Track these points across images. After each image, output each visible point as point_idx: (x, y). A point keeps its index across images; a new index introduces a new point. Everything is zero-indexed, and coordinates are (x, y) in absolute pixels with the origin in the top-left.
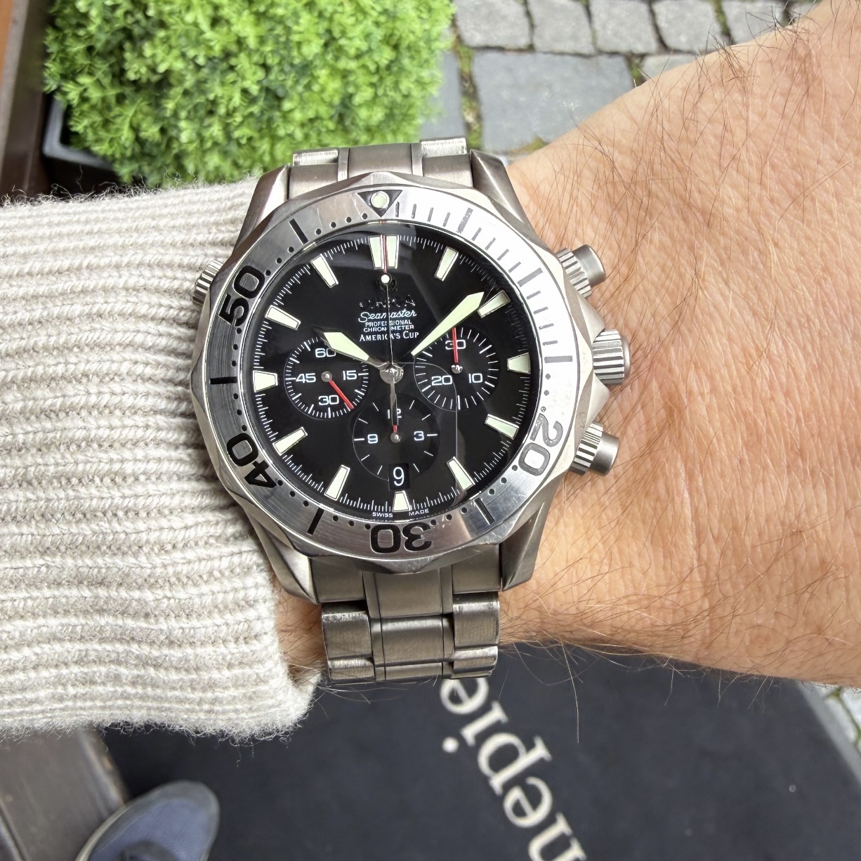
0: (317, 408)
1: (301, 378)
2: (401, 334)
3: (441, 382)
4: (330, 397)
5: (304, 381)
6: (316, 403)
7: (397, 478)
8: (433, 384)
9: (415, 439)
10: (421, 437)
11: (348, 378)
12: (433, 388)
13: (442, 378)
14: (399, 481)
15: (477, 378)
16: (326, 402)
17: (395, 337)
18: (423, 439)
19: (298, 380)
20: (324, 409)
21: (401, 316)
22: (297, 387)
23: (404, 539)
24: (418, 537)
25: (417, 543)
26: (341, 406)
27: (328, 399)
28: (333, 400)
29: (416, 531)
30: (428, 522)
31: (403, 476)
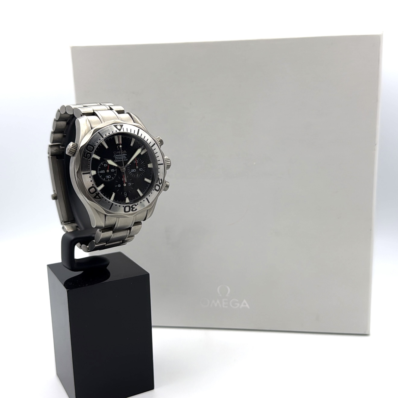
0: (106, 179)
2: (124, 160)
6: (105, 177)
8: (132, 171)
9: (129, 185)
11: (113, 171)
13: (134, 170)
14: (125, 196)
15: (141, 169)
18: (131, 185)
19: (101, 172)
20: (108, 179)
22: (101, 174)
23: (131, 209)
24: (134, 208)
25: (134, 209)
26: (111, 178)
27: (108, 177)
28: (109, 177)
29: (134, 206)
30: (137, 204)
31: (126, 194)
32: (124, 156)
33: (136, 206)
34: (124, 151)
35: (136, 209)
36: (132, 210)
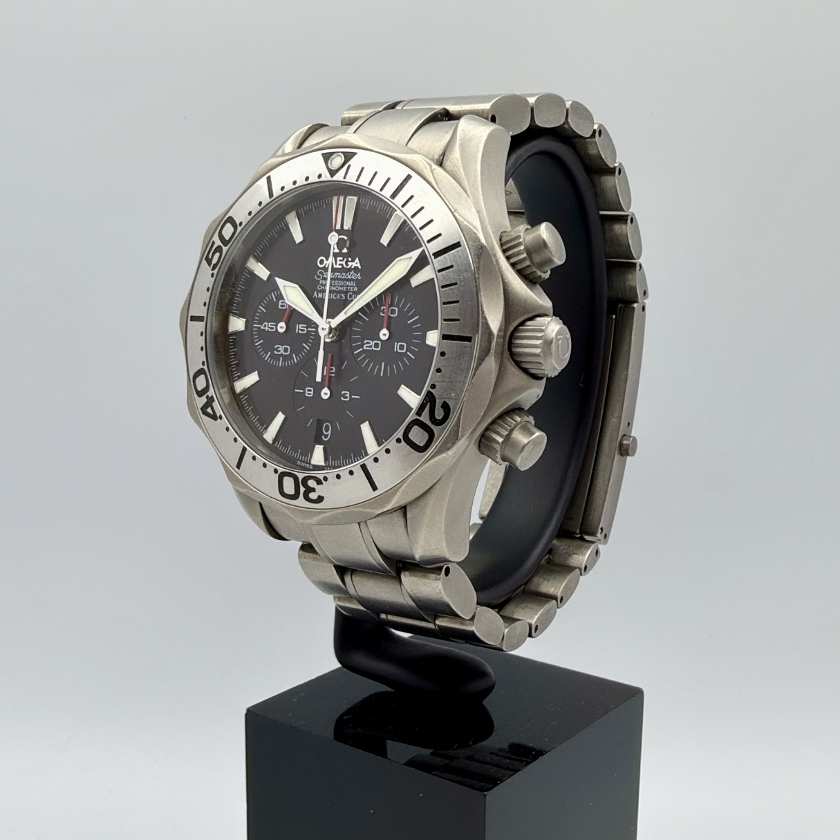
0: (273, 356)
1: (265, 326)
2: (346, 296)
3: (371, 346)
4: (284, 347)
5: (266, 328)
6: (273, 350)
7: (325, 433)
8: (365, 348)
9: (342, 399)
10: (346, 398)
11: (300, 332)
12: (364, 351)
13: (372, 343)
14: (326, 436)
15: (402, 347)
16: (279, 351)
17: (341, 297)
18: (348, 399)
19: (262, 328)
20: (277, 357)
21: (349, 277)
22: (262, 333)
23: (302, 489)
24: (313, 490)
25: (313, 496)
26: (290, 357)
27: (281, 349)
28: (286, 350)
29: (311, 483)
30: (321, 478)
31: (330, 432)
32: (352, 280)
33: (320, 486)
34: (353, 261)
35: (320, 499)
36: (307, 498)
